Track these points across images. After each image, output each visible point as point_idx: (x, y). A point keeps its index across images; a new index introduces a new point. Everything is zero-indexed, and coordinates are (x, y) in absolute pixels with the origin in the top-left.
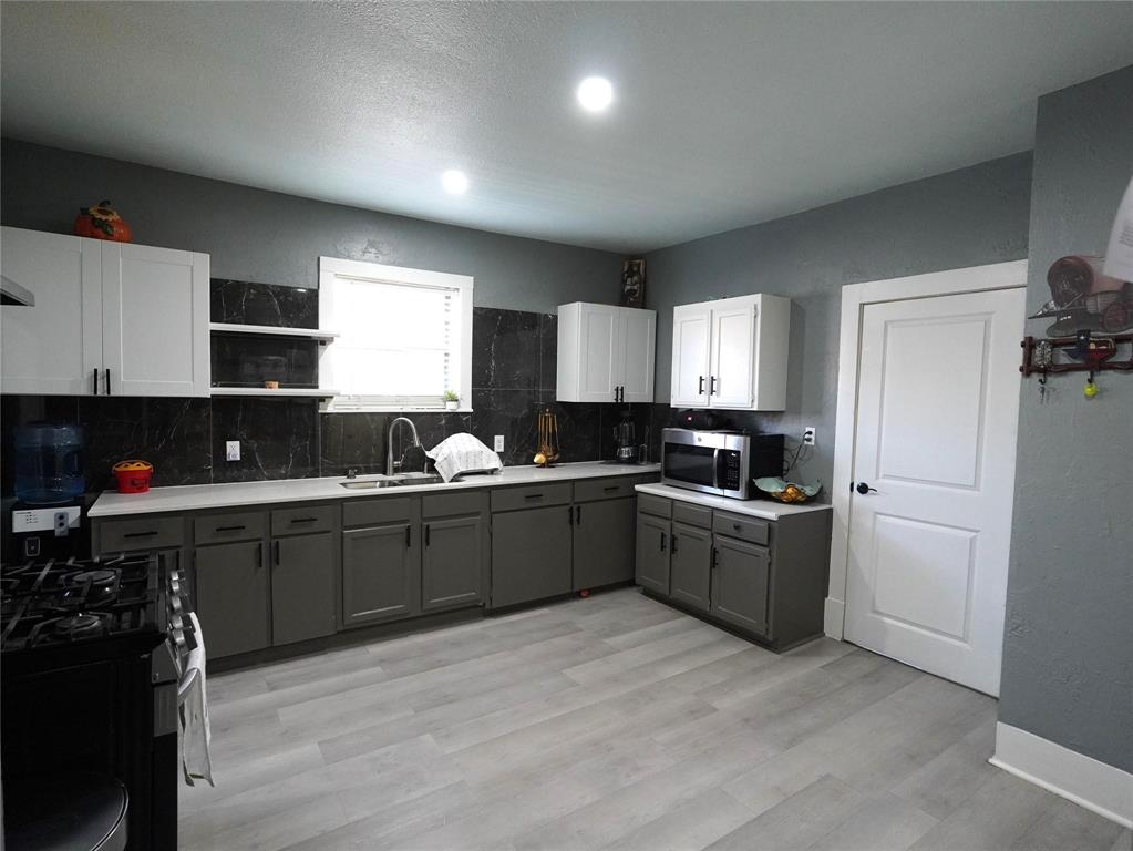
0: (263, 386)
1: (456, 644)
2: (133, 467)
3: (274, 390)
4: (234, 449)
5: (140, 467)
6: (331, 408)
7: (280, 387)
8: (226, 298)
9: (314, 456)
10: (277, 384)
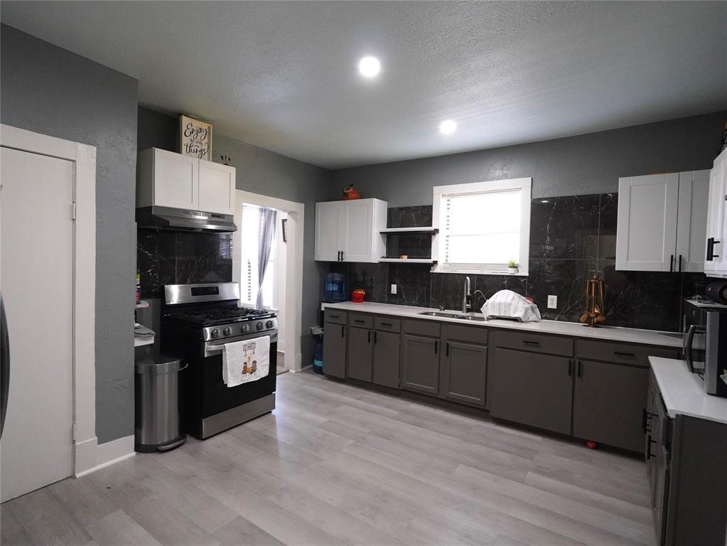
0: (399, 258)
1: (447, 423)
2: (360, 292)
3: (405, 259)
4: (394, 289)
5: (362, 292)
6: (437, 270)
7: (408, 258)
8: (394, 216)
9: (428, 297)
10: (406, 257)
